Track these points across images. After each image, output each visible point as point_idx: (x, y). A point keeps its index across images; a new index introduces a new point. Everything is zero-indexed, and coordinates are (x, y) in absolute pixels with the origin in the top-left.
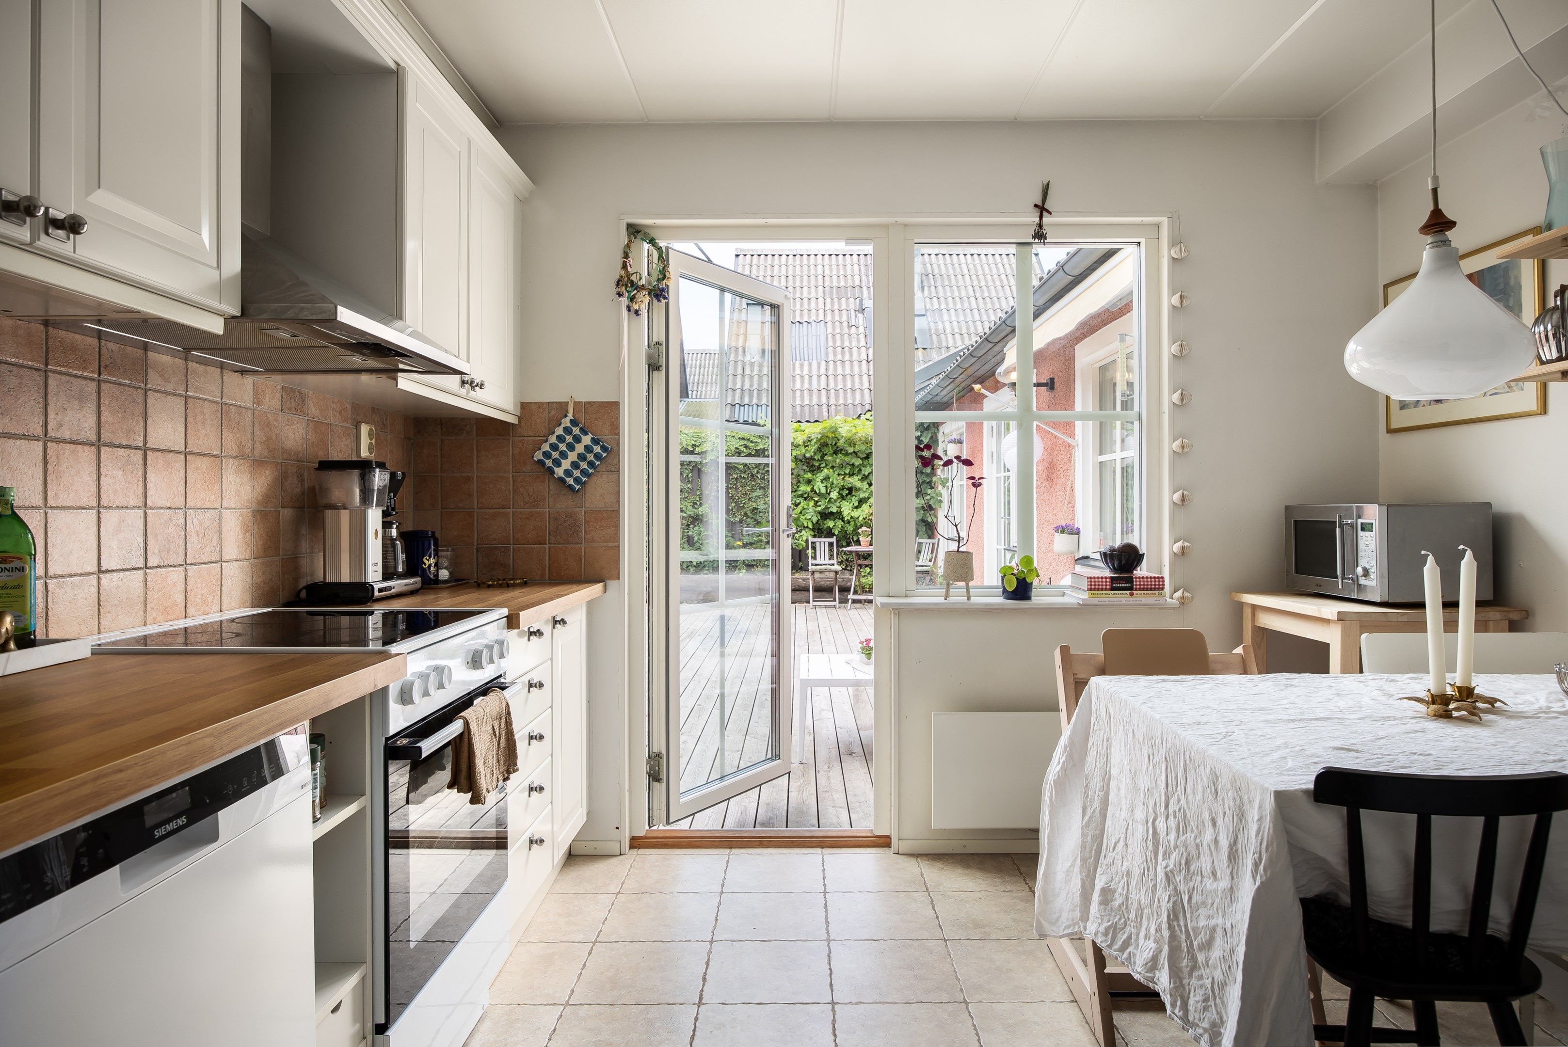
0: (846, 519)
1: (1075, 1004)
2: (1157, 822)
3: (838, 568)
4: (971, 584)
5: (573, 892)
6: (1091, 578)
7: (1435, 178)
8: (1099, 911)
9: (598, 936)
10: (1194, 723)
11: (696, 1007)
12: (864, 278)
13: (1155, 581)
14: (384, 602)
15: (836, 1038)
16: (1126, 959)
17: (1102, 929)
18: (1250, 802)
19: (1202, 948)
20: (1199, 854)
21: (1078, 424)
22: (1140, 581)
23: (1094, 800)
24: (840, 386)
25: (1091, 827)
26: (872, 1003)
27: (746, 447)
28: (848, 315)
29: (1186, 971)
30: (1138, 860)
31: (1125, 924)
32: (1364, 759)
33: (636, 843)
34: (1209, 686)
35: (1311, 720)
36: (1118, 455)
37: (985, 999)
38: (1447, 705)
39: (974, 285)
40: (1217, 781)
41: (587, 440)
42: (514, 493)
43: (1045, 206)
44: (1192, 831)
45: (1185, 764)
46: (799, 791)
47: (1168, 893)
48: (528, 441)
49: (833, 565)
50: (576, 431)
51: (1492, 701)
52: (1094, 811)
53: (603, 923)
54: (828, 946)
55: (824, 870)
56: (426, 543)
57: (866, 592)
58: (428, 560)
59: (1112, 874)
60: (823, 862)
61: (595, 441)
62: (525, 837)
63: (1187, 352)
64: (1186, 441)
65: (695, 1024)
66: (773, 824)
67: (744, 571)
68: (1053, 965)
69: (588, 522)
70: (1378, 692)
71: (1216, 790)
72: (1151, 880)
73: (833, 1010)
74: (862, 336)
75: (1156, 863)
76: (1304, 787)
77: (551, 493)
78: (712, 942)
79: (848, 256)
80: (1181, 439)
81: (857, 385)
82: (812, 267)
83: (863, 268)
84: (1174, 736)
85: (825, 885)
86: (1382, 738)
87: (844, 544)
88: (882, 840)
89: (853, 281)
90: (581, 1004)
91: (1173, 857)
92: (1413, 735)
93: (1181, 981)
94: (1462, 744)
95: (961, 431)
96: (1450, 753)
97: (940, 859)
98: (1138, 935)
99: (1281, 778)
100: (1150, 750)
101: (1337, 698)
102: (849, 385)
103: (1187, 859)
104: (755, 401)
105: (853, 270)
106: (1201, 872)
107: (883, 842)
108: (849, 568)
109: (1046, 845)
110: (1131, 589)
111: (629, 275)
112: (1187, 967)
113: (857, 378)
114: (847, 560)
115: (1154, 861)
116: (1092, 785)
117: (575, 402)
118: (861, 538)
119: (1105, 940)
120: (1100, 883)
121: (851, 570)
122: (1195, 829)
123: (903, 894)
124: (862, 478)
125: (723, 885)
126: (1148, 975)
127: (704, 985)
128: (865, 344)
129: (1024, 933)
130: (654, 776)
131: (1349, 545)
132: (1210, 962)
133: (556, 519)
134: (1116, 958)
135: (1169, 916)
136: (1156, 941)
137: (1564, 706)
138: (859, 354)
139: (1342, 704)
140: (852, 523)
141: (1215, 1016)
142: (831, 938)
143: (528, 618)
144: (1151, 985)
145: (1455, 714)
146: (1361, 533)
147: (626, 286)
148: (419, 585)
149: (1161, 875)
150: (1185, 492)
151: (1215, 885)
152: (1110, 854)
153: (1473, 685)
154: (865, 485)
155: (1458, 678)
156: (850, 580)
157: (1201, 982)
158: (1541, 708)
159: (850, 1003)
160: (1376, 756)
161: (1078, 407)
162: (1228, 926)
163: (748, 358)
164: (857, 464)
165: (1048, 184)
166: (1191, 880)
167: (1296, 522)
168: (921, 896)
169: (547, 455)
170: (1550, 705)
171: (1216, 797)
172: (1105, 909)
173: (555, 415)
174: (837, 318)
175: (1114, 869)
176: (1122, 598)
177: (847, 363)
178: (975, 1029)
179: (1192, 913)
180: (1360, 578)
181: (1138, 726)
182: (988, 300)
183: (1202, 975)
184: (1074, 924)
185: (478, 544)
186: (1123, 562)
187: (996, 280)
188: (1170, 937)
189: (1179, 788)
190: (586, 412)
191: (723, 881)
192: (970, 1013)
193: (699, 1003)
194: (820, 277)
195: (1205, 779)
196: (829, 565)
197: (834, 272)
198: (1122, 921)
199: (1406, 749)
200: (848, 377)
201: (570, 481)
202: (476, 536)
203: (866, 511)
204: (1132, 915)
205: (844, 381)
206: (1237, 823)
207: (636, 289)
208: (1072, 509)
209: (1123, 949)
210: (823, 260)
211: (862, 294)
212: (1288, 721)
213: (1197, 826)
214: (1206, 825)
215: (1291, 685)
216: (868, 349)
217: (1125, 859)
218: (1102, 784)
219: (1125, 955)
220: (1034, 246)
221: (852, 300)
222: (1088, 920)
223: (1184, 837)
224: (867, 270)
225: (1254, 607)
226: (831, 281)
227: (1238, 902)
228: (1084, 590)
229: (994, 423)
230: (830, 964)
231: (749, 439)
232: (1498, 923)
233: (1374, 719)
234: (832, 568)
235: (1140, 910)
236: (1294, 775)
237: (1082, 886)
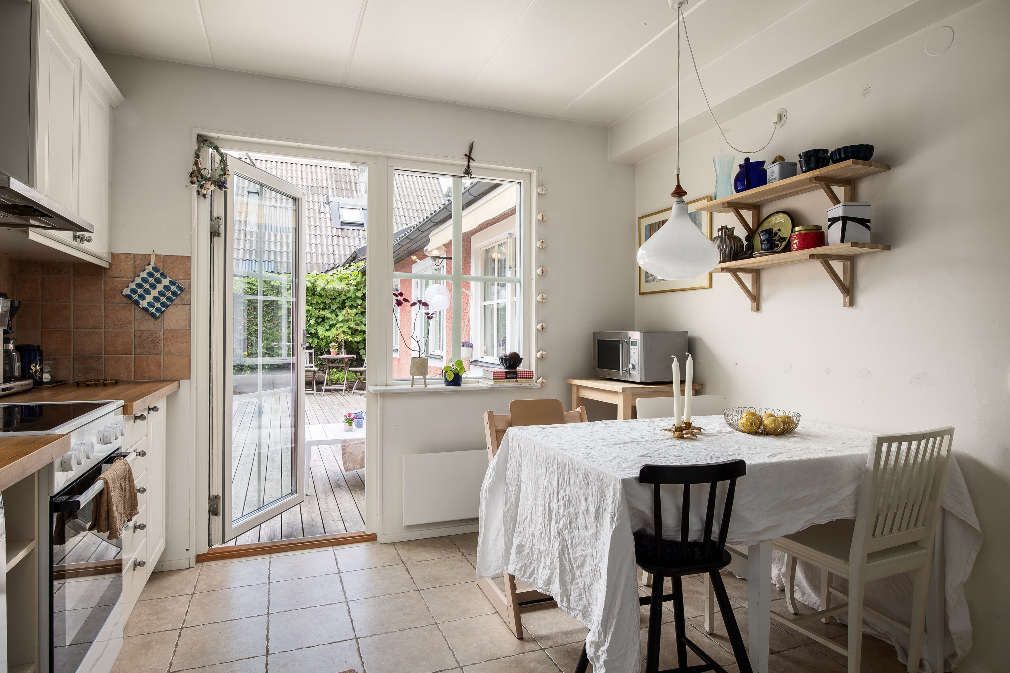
0: (320, 337)
1: (497, 614)
2: (551, 504)
3: (315, 369)
4: (427, 377)
5: (158, 597)
6: (495, 372)
7: (678, 169)
8: (516, 557)
9: (183, 624)
10: (571, 449)
11: (265, 657)
12: (329, 182)
13: (528, 374)
14: (6, 399)
15: (362, 658)
16: (532, 582)
17: (518, 567)
18: (608, 486)
19: (578, 567)
20: (577, 517)
21: (472, 284)
22: (521, 374)
23: (511, 496)
24: (314, 251)
25: (510, 512)
26: (381, 634)
27: (250, 288)
28: (319, 205)
29: (569, 581)
30: (539, 526)
31: (531, 562)
32: (655, 460)
33: (201, 559)
34: (570, 429)
35: (624, 443)
36: (495, 302)
37: (447, 620)
38: (682, 432)
39: (400, 193)
40: (589, 477)
41: (166, 282)
42: (105, 318)
43: (471, 156)
44: (573, 506)
45: (569, 471)
46: (309, 513)
47: (559, 541)
48: (118, 281)
49: (312, 367)
50: (157, 275)
51: (699, 429)
52: (512, 502)
53: (186, 615)
54: (347, 605)
55: (336, 560)
56: (33, 355)
57: (334, 384)
58: (35, 367)
59: (523, 536)
60: (335, 554)
61: (173, 283)
62: (131, 562)
63: (546, 246)
64: (544, 295)
65: (266, 668)
66: (294, 535)
67: (249, 372)
68: (482, 594)
69: (166, 339)
70: (649, 427)
71: (588, 483)
72: (548, 536)
73: (357, 642)
74: (328, 220)
75: (550, 527)
76: (634, 476)
77: (137, 318)
78: (268, 614)
79: (318, 167)
80: (541, 294)
81: (325, 251)
82: (294, 172)
83: (329, 176)
84: (562, 456)
85: (338, 568)
86: (658, 450)
87: (319, 353)
88: (371, 537)
89: (322, 184)
90: (180, 671)
91: (562, 521)
92: (671, 447)
93: (566, 588)
94: (693, 450)
95: (397, 283)
96: (689, 455)
97: (408, 544)
98: (538, 567)
99: (622, 473)
100: (547, 465)
101: (632, 432)
102: (320, 251)
103: (570, 521)
104: (253, 258)
105: (322, 176)
106: (578, 527)
107: (371, 538)
108: (322, 369)
109: (483, 525)
110: (516, 378)
111: (199, 170)
112: (570, 579)
113: (325, 246)
114: (321, 364)
115: (549, 526)
116: (510, 488)
117: (156, 255)
118: (331, 350)
119: (520, 574)
120: (516, 542)
121: (323, 370)
122: (575, 505)
123: (388, 567)
124: (331, 311)
125: (269, 578)
126: (545, 588)
127: (268, 642)
128: (330, 225)
129: (464, 579)
130: (213, 511)
131: (625, 353)
132: (583, 574)
133: (140, 337)
134: (527, 582)
135: (559, 553)
136: (550, 569)
137: (727, 430)
138: (327, 231)
139: (635, 434)
140: (325, 340)
141: (586, 602)
142: (348, 600)
143: (138, 407)
144: (547, 593)
145: (685, 436)
146: (631, 347)
147: (197, 177)
148: (31, 386)
149: (554, 531)
150: (544, 324)
151: (586, 533)
152: (521, 526)
153: (691, 422)
154: (333, 316)
155: (685, 419)
156: (324, 377)
157: (577, 586)
158: (718, 431)
159: (367, 636)
160: (659, 459)
161: (473, 273)
162: (594, 553)
163: (248, 229)
164: (327, 302)
165: (473, 143)
166: (572, 532)
167: (598, 340)
168: (400, 567)
169: (133, 291)
170: (722, 429)
171: (588, 486)
172: (520, 556)
173: (140, 263)
174: (311, 207)
175: (524, 534)
176: (511, 383)
177: (319, 237)
178: (444, 638)
179: (573, 550)
180: (630, 370)
181: (539, 453)
182: (409, 203)
183: (578, 582)
184: (499, 569)
185: (74, 355)
186: (512, 363)
187: (413, 191)
188: (560, 565)
189: (565, 484)
190: (165, 262)
191: (269, 575)
192: (440, 629)
193: (267, 654)
194: (299, 179)
195: (581, 478)
196: (309, 367)
197: (309, 176)
198: (529, 561)
199: (671, 454)
200: (319, 246)
201: (153, 310)
202: (72, 349)
203: (335, 333)
204: (535, 557)
205: (316, 248)
206: (600, 498)
207: (205, 180)
208: (468, 332)
209: (530, 577)
210: (301, 168)
211: (328, 193)
212: (614, 444)
213: (576, 503)
214: (582, 501)
215: (608, 426)
216: (332, 228)
217: (531, 527)
218: (516, 487)
219: (532, 580)
220: (463, 178)
221: (321, 195)
222: (509, 564)
223: (568, 510)
224: (331, 178)
225: (578, 387)
226: (307, 182)
227: (600, 539)
228: (491, 380)
229: (419, 281)
230: (350, 616)
231: (253, 284)
232: (714, 533)
233: (652, 441)
234: (312, 369)
235: (540, 553)
236: (627, 470)
237: (505, 546)
